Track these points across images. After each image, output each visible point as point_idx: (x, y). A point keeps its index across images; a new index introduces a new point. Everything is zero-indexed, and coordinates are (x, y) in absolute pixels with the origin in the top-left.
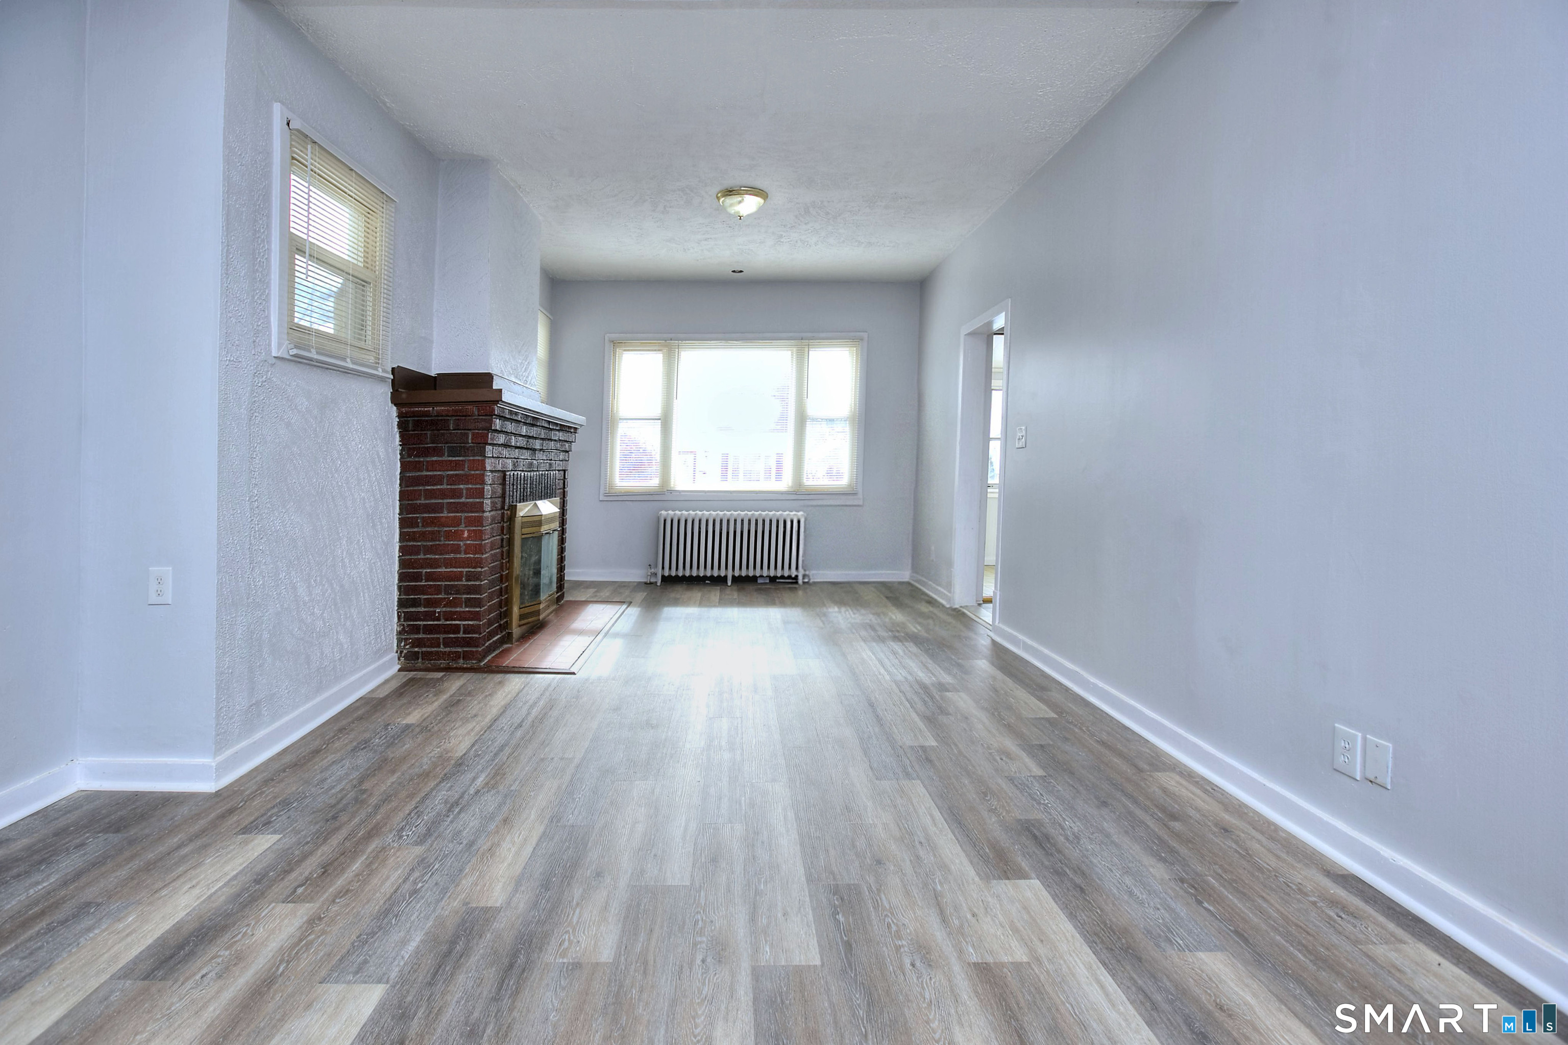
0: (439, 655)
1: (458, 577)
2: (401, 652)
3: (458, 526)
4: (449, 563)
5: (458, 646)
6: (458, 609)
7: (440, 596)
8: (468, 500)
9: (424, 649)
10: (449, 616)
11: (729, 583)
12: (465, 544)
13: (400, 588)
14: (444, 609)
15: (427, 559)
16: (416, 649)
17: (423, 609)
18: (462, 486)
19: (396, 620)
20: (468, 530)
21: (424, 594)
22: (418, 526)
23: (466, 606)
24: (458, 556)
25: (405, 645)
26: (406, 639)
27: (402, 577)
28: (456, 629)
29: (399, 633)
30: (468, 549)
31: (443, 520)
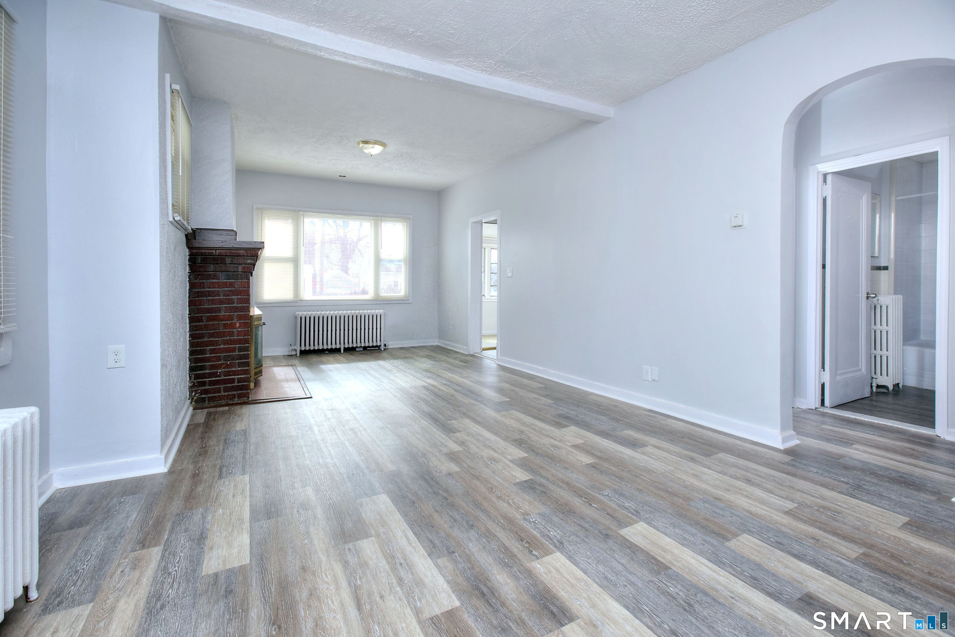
0: (220, 398)
1: (234, 350)
2: (192, 399)
3: (232, 320)
4: (226, 343)
5: (234, 391)
6: (233, 369)
7: (220, 362)
8: (238, 305)
9: (209, 395)
10: (228, 374)
11: (342, 351)
12: (237, 331)
13: (190, 360)
14: (223, 370)
15: (210, 341)
16: (203, 396)
17: (208, 371)
18: (234, 297)
19: (188, 379)
20: (239, 323)
21: (209, 362)
22: (203, 322)
23: (239, 367)
24: (232, 338)
25: (195, 394)
26: (196, 391)
27: (192, 353)
28: (233, 381)
29: (191, 387)
30: (239, 333)
31: (221, 317)
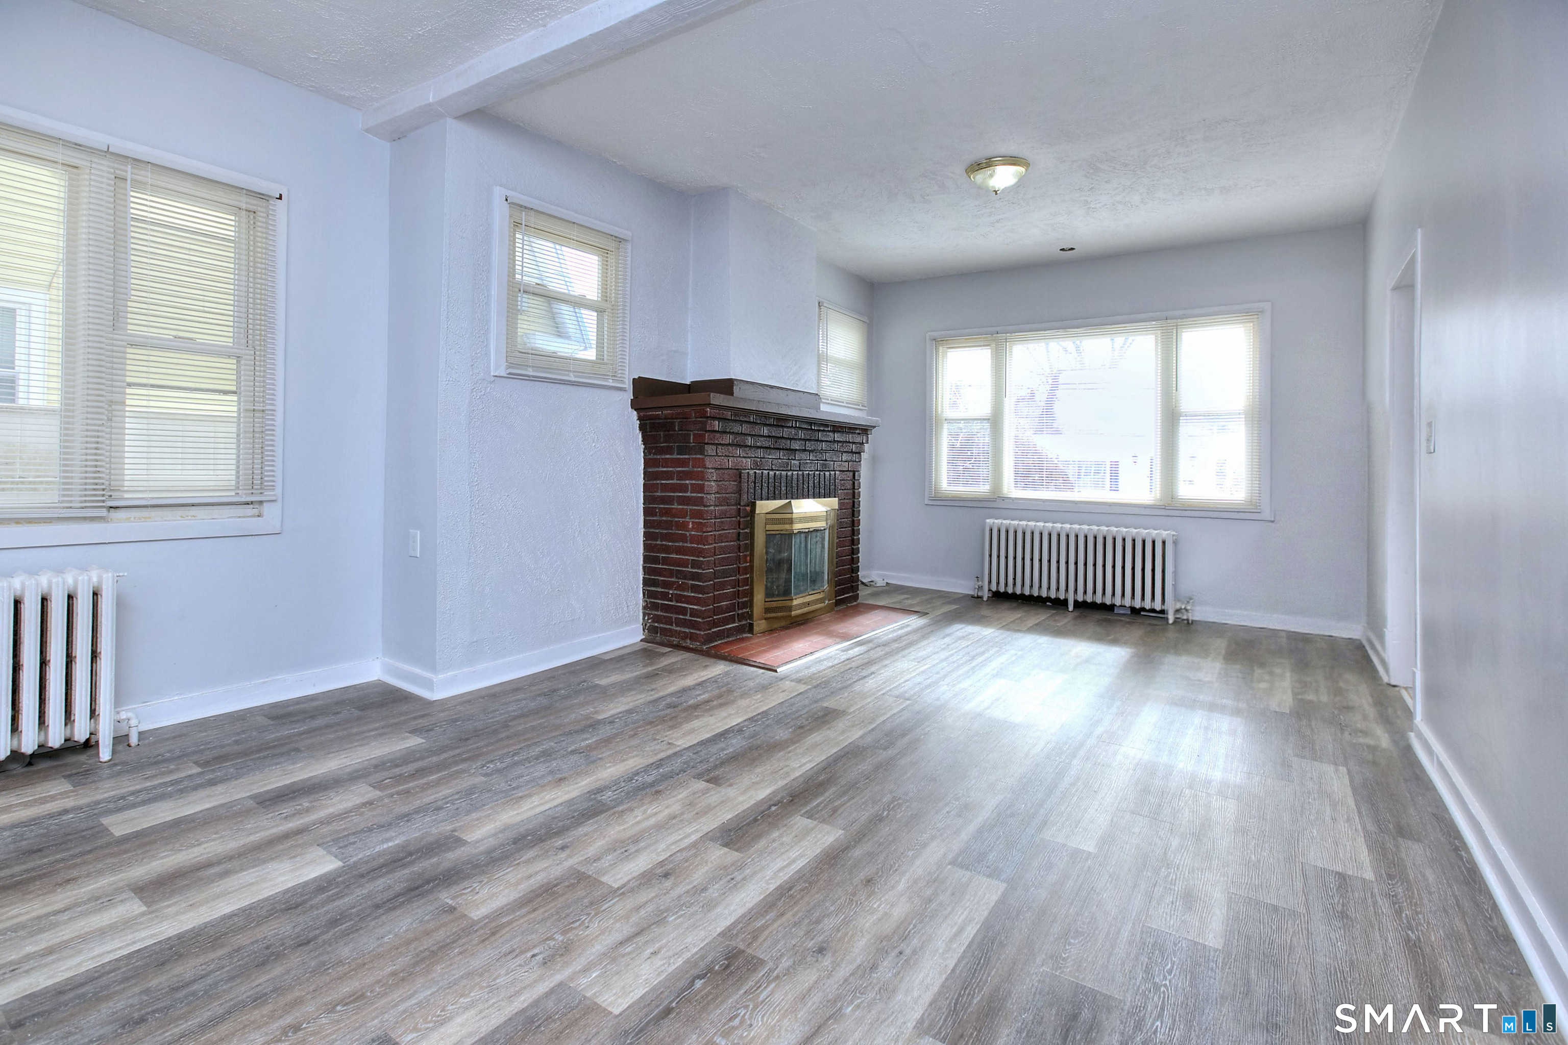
0: (672, 633)
1: (684, 564)
2: (646, 625)
3: (685, 517)
4: (679, 551)
5: (686, 627)
6: (686, 594)
7: (673, 580)
8: (693, 495)
9: (662, 625)
10: (679, 598)
12: (690, 535)
13: (644, 568)
14: (675, 592)
15: (663, 545)
16: (656, 624)
17: (660, 590)
18: (687, 482)
19: (641, 595)
20: (693, 522)
21: (660, 576)
22: (656, 515)
23: (692, 592)
24: (686, 545)
25: (648, 619)
26: (649, 614)
27: (646, 559)
28: (683, 611)
29: (644, 608)
30: (693, 539)
31: (674, 511)
